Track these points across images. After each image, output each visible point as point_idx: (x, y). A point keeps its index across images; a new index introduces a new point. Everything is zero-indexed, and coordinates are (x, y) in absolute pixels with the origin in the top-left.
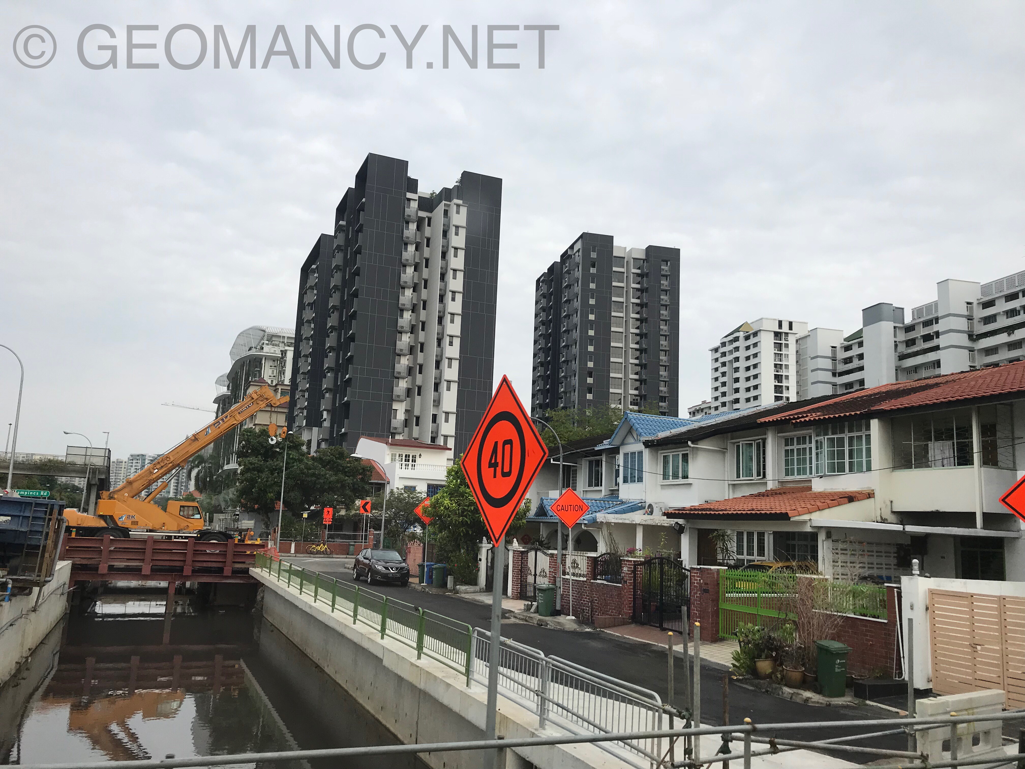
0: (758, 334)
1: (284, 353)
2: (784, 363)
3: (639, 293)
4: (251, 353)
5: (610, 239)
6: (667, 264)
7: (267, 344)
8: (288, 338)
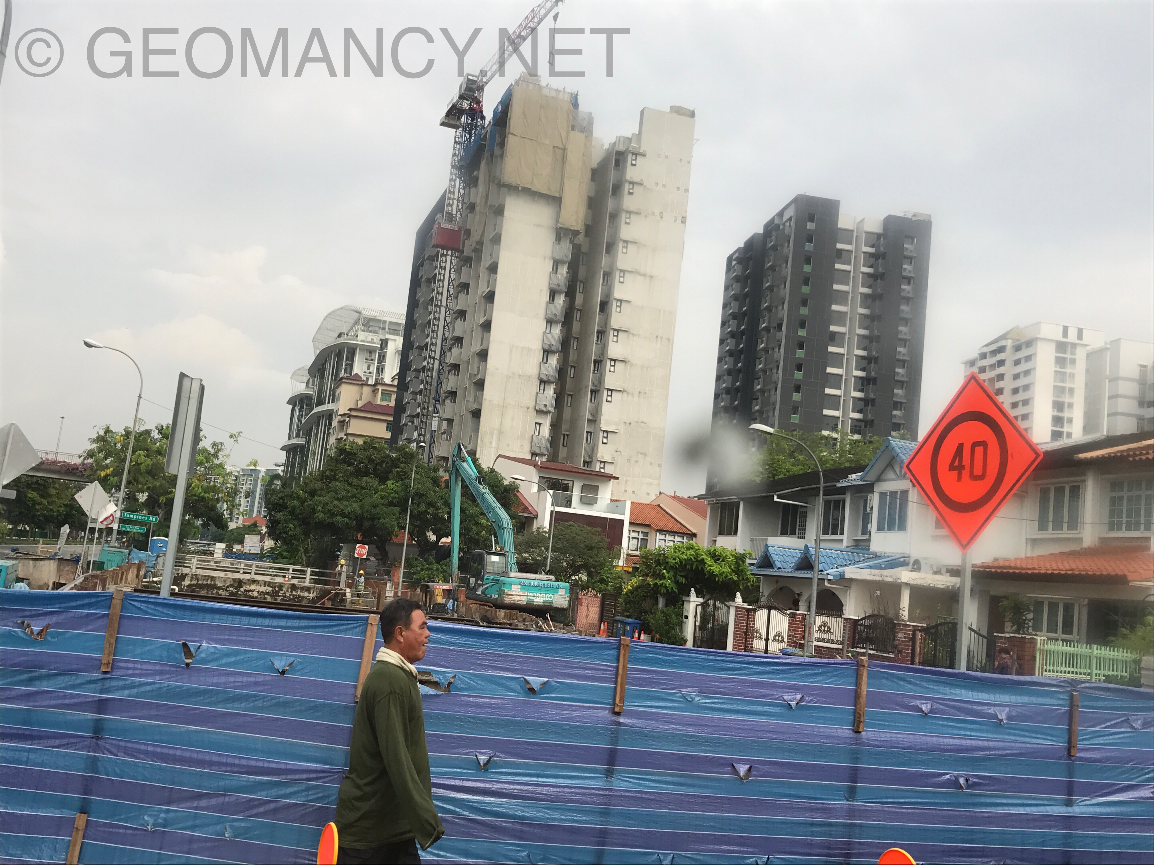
0: (1033, 344)
1: (384, 343)
2: (1068, 385)
3: (870, 281)
4: (341, 340)
5: (834, 205)
6: (912, 243)
7: (363, 331)
8: (390, 323)
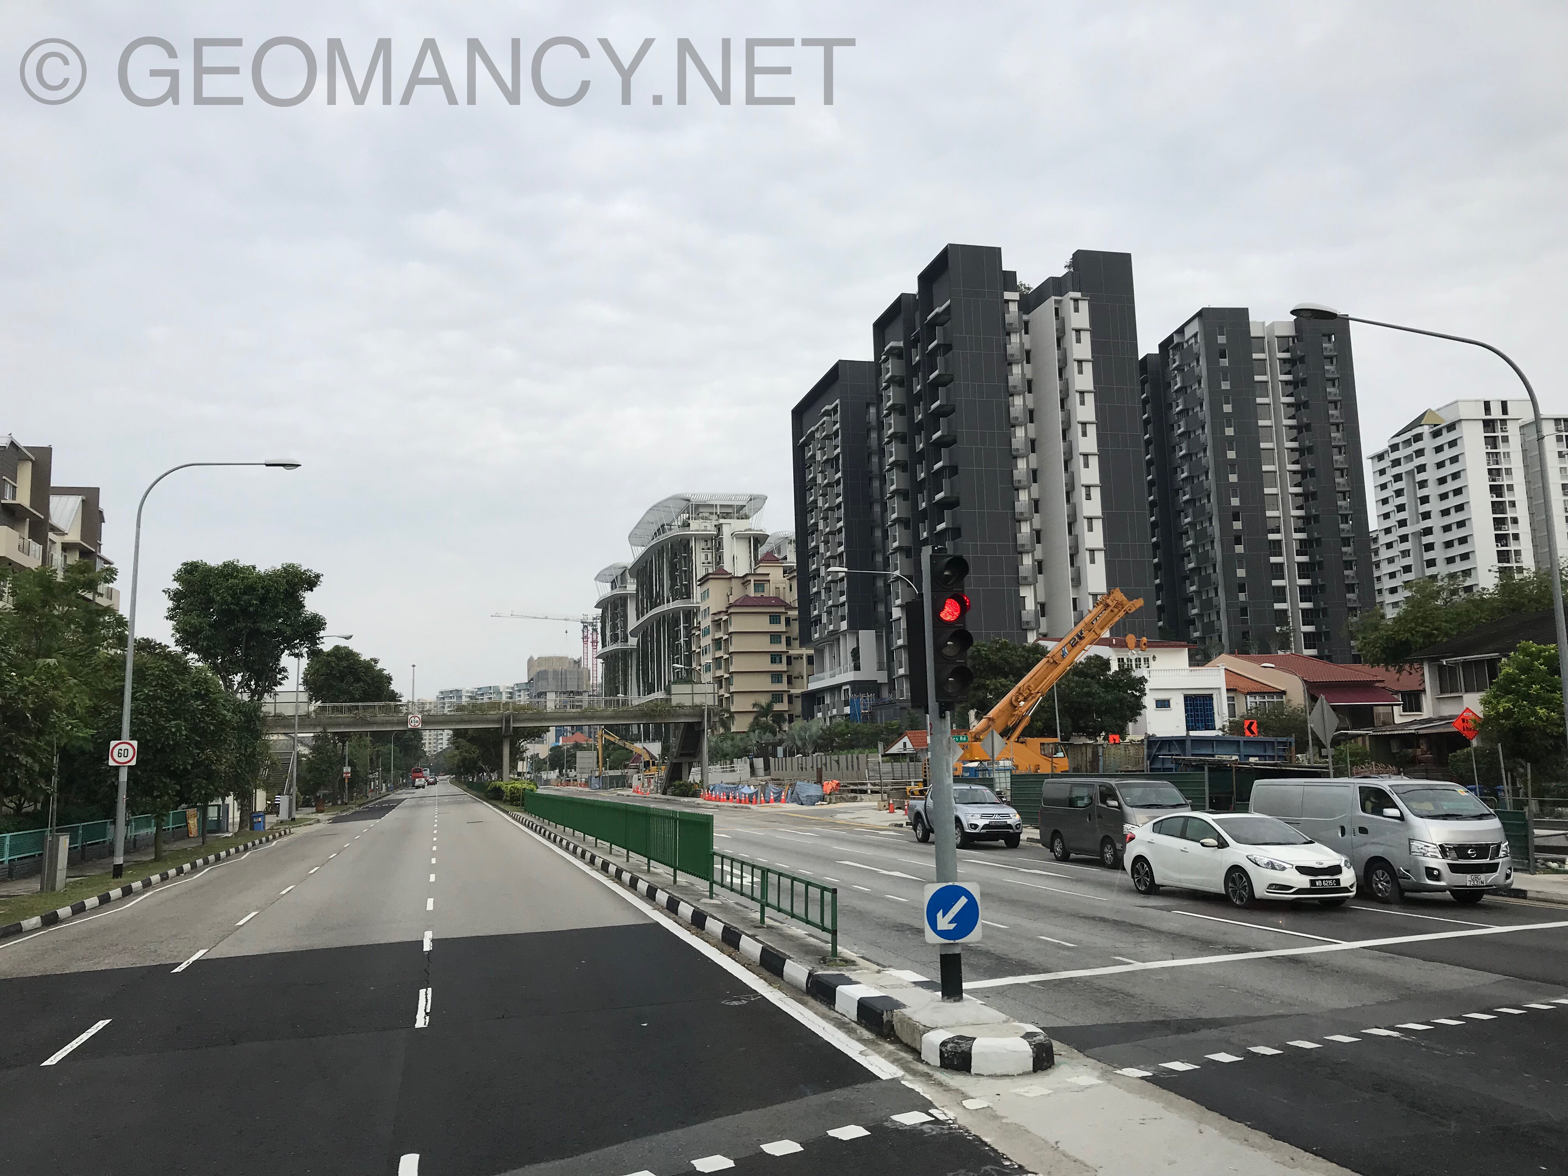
0: (1457, 426)
1: (719, 527)
2: (1502, 466)
3: (1290, 389)
5: (1244, 312)
6: (1330, 340)
7: (694, 519)
8: (721, 506)
